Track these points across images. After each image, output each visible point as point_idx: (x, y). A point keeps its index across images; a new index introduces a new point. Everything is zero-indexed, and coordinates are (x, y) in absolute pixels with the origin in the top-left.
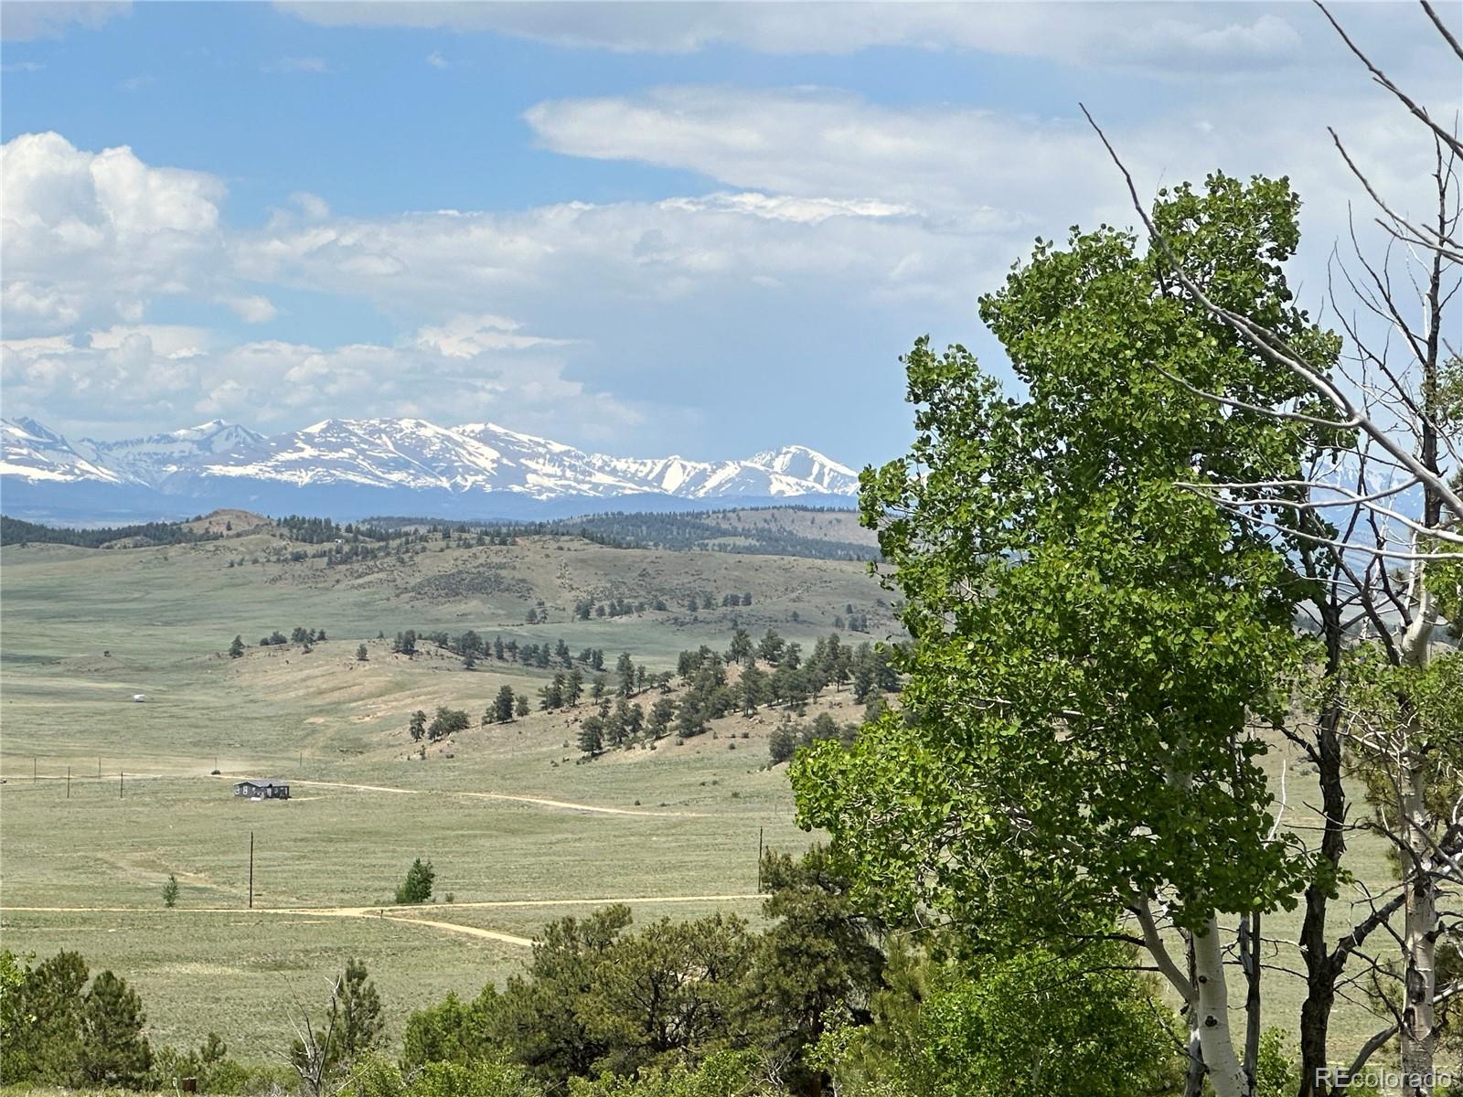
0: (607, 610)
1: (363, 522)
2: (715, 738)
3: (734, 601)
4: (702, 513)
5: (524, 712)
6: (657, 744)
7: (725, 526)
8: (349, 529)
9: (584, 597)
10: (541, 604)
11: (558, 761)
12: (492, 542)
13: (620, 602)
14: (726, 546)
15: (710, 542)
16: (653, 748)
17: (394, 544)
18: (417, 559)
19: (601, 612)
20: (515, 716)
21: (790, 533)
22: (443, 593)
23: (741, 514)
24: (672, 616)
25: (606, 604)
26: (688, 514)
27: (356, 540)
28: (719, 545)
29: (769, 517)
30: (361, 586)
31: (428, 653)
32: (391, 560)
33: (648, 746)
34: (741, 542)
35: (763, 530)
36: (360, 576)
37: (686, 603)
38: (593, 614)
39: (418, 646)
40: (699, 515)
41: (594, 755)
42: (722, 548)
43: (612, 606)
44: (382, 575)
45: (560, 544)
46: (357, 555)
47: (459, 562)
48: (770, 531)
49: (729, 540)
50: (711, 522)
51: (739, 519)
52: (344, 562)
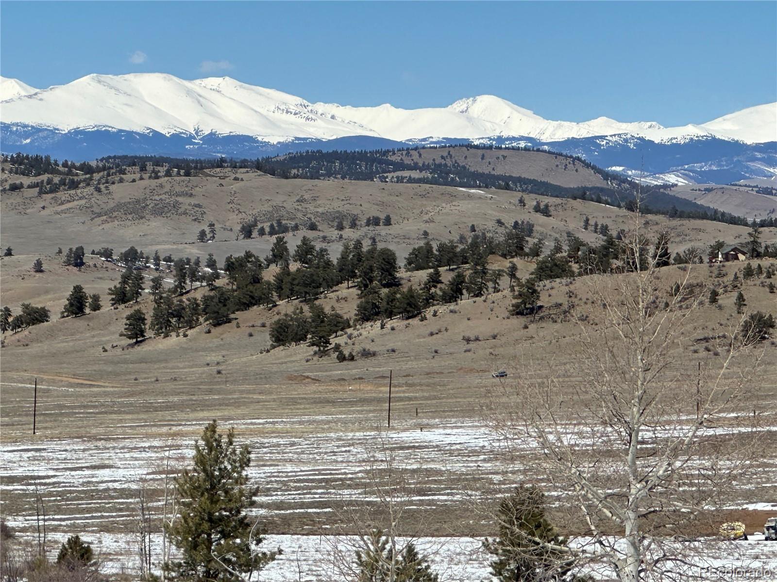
0: (267, 230)
1: (102, 160)
2: (238, 327)
3: (376, 222)
4: (388, 151)
5: (96, 307)
6: (189, 332)
7: (407, 161)
8: (65, 165)
9: (249, 219)
10: (212, 225)
11: (108, 347)
12: (178, 174)
13: (279, 223)
14: (403, 178)
15: (390, 175)
16: (185, 336)
17: (96, 176)
18: (112, 188)
19: (262, 232)
20: (87, 310)
21: (464, 167)
22: (130, 217)
23: (422, 151)
24: (321, 234)
25: (267, 227)
26: (377, 152)
27: (70, 173)
28: (397, 177)
29: (445, 154)
30: (62, 212)
31: (95, 266)
32: (91, 189)
33: (181, 334)
34: (415, 174)
35: (440, 165)
36: (62, 204)
37: (336, 224)
38: (255, 234)
39: (88, 258)
40: (386, 152)
41: (137, 342)
42: (400, 180)
43: (272, 226)
44: (83, 202)
45: (238, 176)
46: (64, 184)
47: (148, 191)
48: (446, 165)
49: (406, 174)
50: (395, 158)
51: (420, 155)
52: (52, 191)
